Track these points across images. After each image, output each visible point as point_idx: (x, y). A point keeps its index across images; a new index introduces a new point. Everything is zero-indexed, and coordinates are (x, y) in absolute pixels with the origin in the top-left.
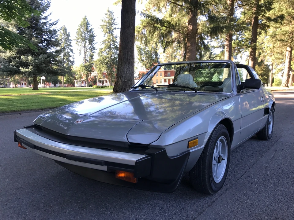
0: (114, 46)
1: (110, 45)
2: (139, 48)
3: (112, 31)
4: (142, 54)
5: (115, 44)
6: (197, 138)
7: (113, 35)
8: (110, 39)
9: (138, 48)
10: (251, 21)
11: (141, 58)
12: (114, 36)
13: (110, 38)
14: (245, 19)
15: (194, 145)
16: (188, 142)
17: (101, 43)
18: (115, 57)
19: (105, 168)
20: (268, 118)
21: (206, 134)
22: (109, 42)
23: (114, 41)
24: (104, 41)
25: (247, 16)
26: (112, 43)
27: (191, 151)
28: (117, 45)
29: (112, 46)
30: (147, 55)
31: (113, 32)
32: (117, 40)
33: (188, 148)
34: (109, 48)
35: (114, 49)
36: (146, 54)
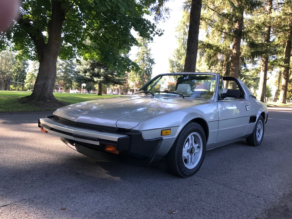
0: (147, 58)
1: (144, 57)
2: (171, 61)
3: (146, 44)
4: (173, 67)
5: (148, 57)
6: (170, 129)
7: (147, 48)
8: (144, 52)
9: (170, 61)
10: (285, 43)
11: (172, 70)
12: (148, 49)
13: (144, 50)
15: (167, 134)
17: (136, 55)
18: (147, 69)
19: (97, 143)
22: (143, 55)
23: (147, 54)
24: (138, 53)
26: (145, 55)
27: (164, 138)
28: (150, 58)
29: (145, 58)
30: (179, 68)
31: (148, 45)
32: (150, 53)
33: (161, 135)
34: (143, 60)
35: (147, 61)
36: (178, 67)
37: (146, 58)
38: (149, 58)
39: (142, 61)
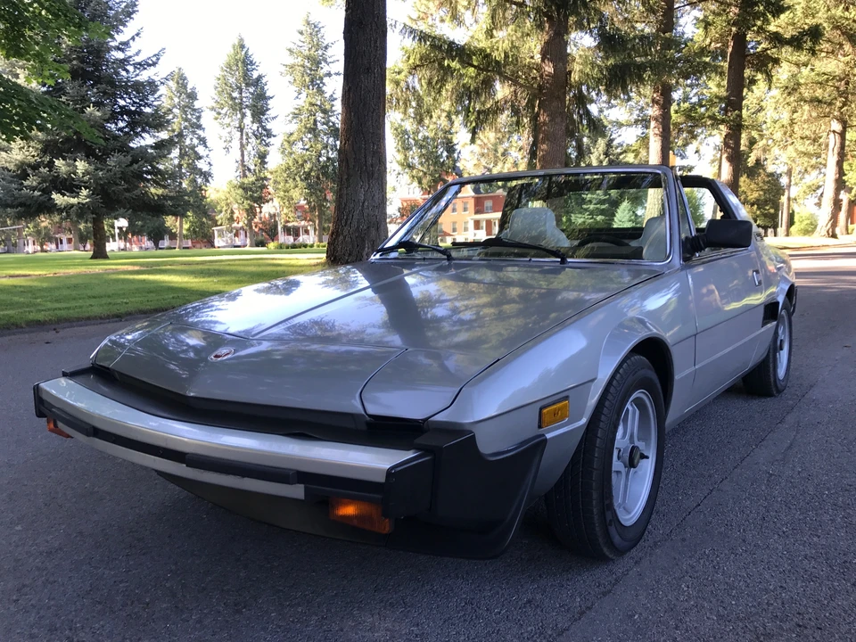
0: (325, 127)
1: (315, 121)
2: (399, 130)
3: (318, 82)
4: (408, 149)
5: (329, 121)
6: (566, 398)
7: (323, 92)
8: (313, 105)
9: (396, 129)
10: (726, 45)
11: (406, 158)
12: (325, 95)
13: (314, 101)
14: (708, 40)
15: (558, 417)
16: (541, 409)
17: (290, 118)
18: (328, 158)
19: (297, 491)
20: (776, 333)
21: (593, 386)
22: (311, 115)
23: (325, 112)
24: (297, 112)
25: (713, 32)
26: (319, 116)
27: (548, 436)
28: (334, 124)
29: (320, 127)
30: (424, 151)
31: (324, 84)
32: (334, 109)
33: (540, 427)
34: (313, 130)
35: (325, 134)
36: (421, 147)
37: (324, 124)
38: (331, 124)
39: (309, 136)
